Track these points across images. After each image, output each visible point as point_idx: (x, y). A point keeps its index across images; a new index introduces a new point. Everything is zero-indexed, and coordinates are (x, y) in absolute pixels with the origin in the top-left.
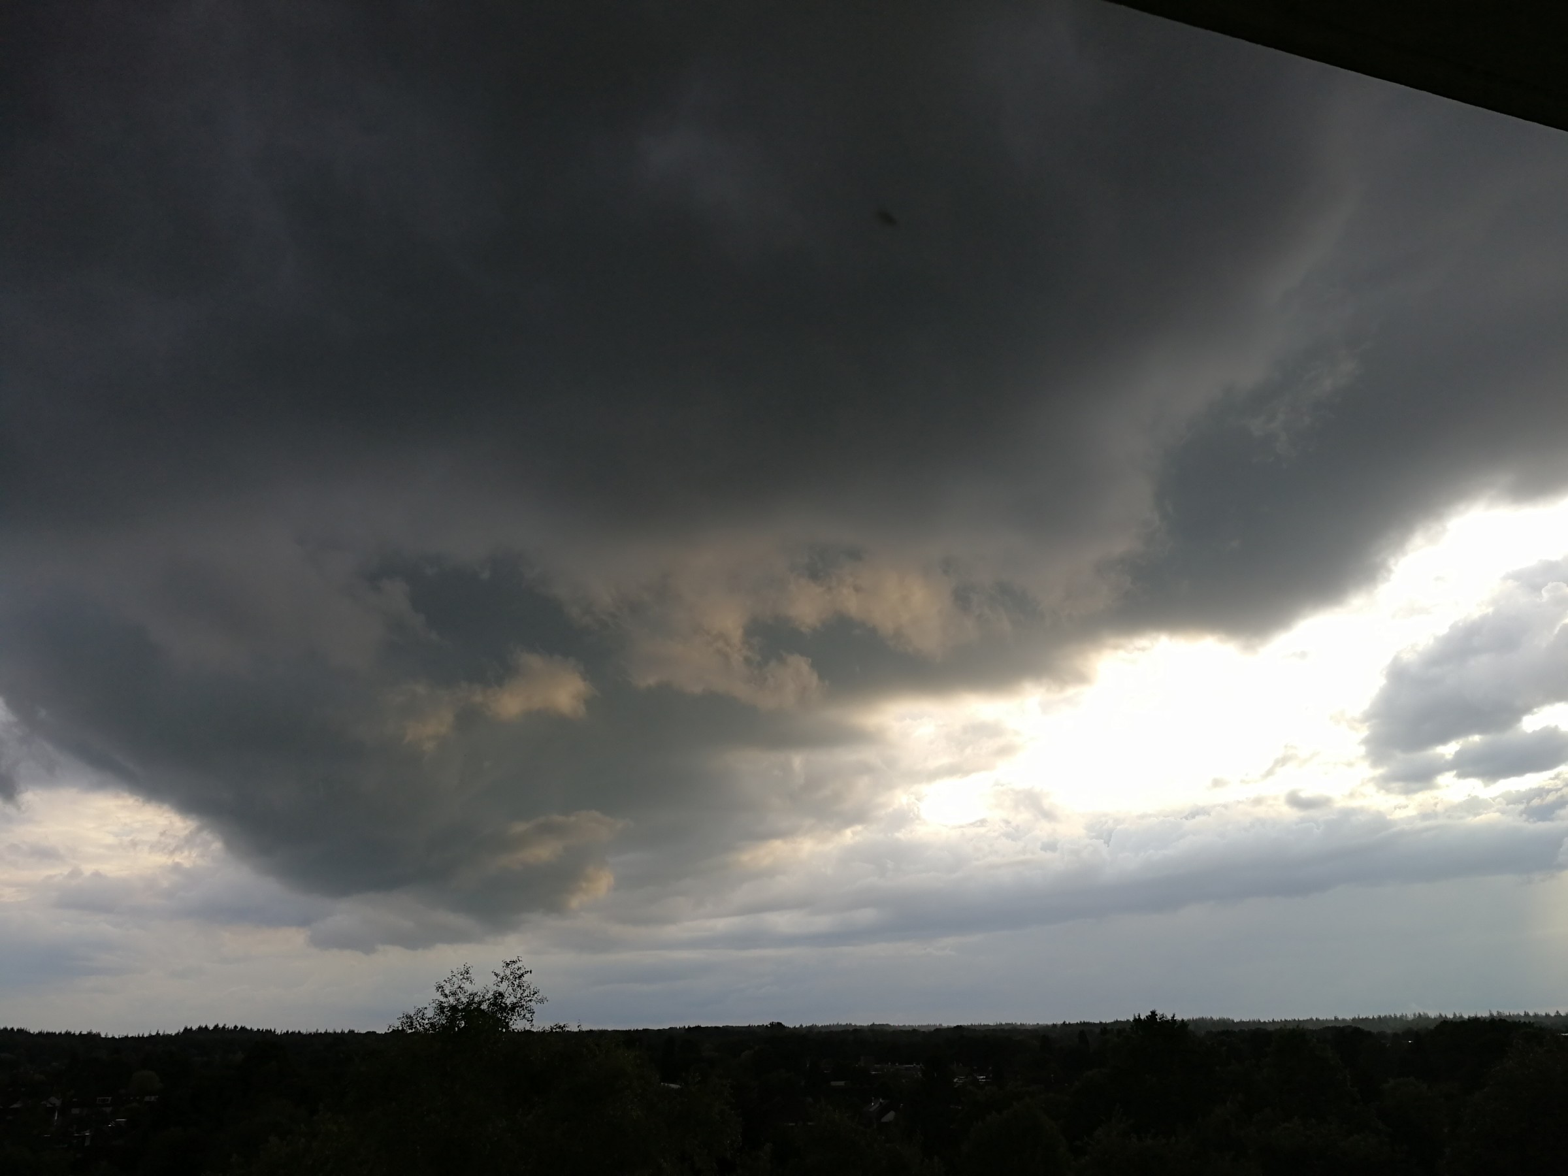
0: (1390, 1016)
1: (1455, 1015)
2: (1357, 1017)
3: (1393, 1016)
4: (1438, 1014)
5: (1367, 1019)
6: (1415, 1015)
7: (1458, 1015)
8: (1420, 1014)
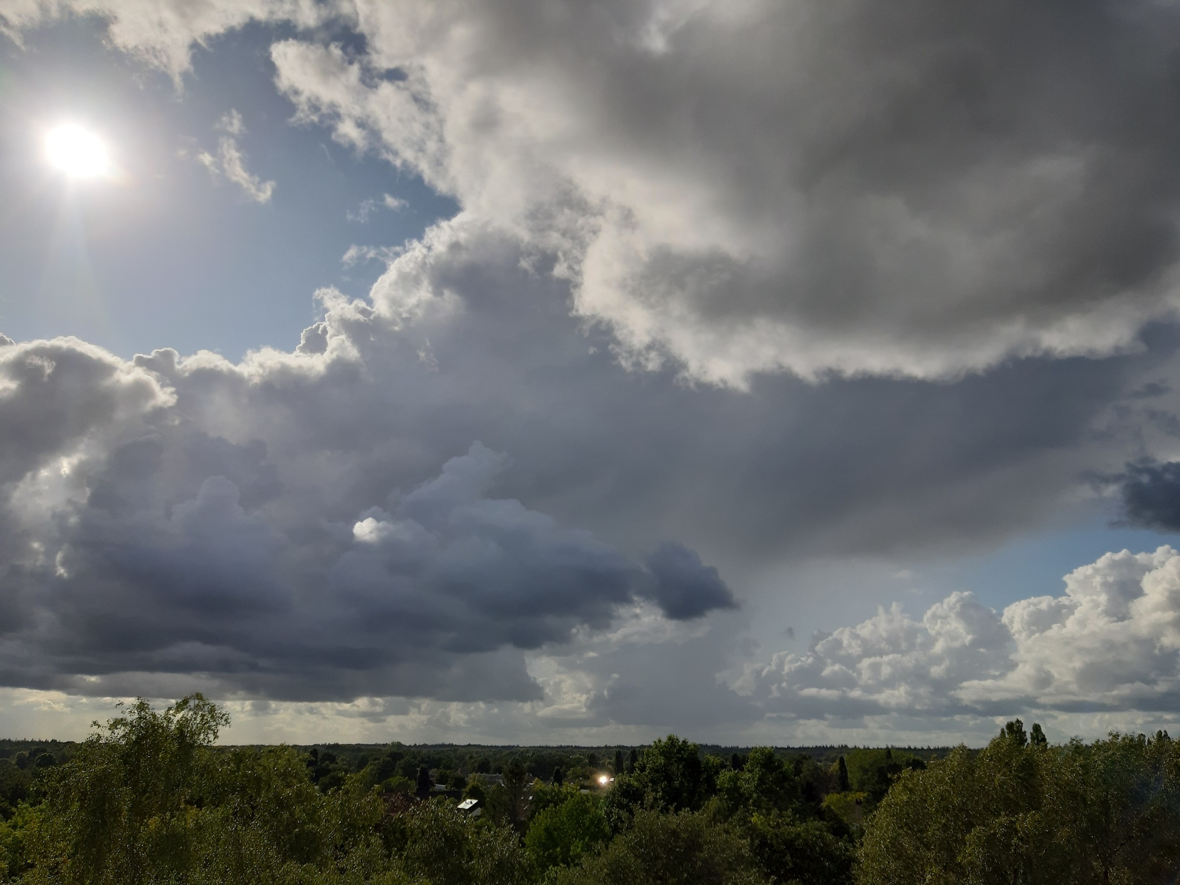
0: (823, 747)
2: (802, 746)
3: (825, 746)
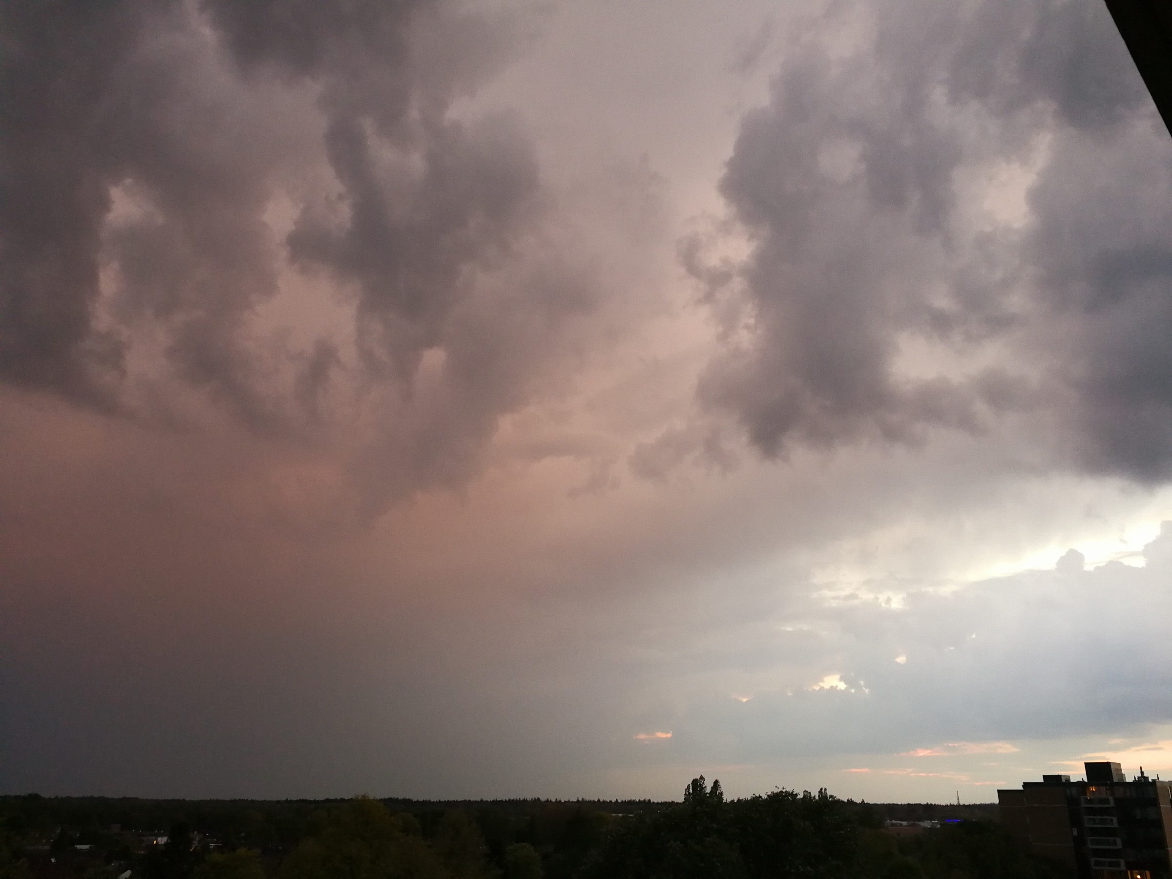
1: (556, 799)
4: (546, 799)
5: (502, 801)
6: (532, 799)
7: (558, 800)
8: (535, 798)
